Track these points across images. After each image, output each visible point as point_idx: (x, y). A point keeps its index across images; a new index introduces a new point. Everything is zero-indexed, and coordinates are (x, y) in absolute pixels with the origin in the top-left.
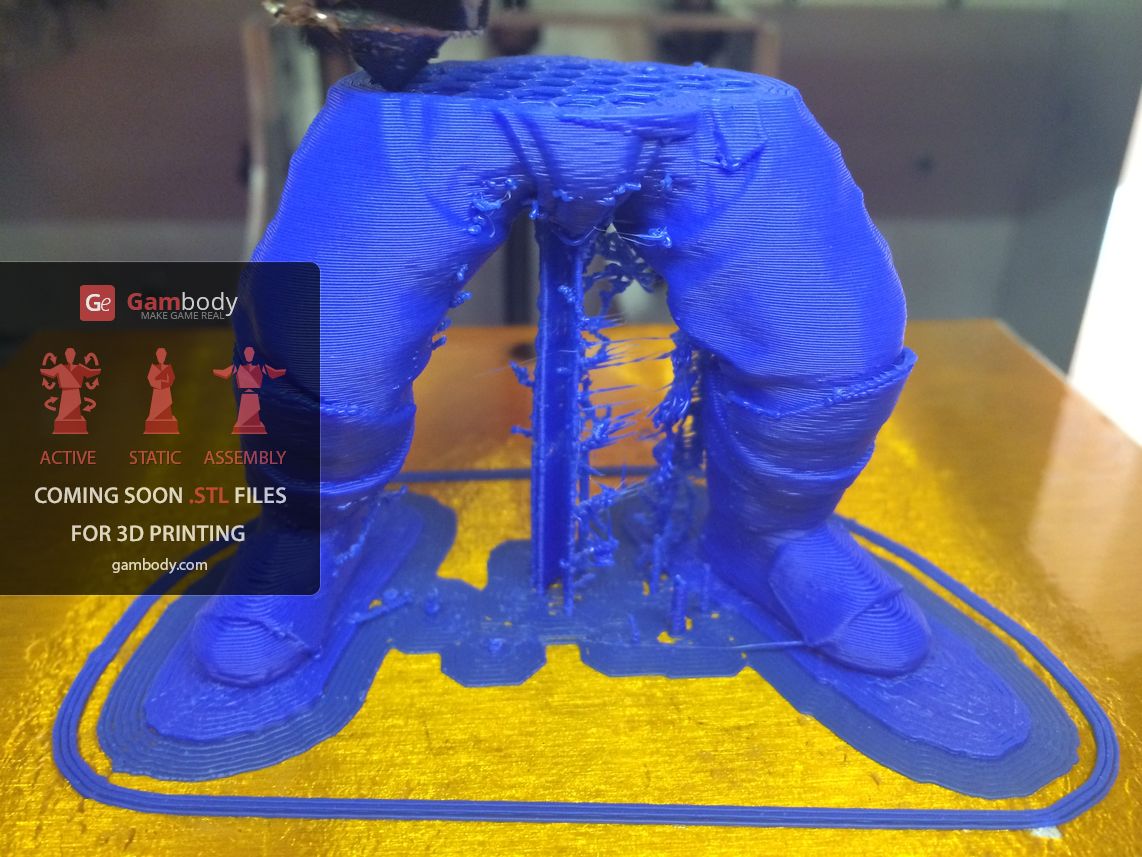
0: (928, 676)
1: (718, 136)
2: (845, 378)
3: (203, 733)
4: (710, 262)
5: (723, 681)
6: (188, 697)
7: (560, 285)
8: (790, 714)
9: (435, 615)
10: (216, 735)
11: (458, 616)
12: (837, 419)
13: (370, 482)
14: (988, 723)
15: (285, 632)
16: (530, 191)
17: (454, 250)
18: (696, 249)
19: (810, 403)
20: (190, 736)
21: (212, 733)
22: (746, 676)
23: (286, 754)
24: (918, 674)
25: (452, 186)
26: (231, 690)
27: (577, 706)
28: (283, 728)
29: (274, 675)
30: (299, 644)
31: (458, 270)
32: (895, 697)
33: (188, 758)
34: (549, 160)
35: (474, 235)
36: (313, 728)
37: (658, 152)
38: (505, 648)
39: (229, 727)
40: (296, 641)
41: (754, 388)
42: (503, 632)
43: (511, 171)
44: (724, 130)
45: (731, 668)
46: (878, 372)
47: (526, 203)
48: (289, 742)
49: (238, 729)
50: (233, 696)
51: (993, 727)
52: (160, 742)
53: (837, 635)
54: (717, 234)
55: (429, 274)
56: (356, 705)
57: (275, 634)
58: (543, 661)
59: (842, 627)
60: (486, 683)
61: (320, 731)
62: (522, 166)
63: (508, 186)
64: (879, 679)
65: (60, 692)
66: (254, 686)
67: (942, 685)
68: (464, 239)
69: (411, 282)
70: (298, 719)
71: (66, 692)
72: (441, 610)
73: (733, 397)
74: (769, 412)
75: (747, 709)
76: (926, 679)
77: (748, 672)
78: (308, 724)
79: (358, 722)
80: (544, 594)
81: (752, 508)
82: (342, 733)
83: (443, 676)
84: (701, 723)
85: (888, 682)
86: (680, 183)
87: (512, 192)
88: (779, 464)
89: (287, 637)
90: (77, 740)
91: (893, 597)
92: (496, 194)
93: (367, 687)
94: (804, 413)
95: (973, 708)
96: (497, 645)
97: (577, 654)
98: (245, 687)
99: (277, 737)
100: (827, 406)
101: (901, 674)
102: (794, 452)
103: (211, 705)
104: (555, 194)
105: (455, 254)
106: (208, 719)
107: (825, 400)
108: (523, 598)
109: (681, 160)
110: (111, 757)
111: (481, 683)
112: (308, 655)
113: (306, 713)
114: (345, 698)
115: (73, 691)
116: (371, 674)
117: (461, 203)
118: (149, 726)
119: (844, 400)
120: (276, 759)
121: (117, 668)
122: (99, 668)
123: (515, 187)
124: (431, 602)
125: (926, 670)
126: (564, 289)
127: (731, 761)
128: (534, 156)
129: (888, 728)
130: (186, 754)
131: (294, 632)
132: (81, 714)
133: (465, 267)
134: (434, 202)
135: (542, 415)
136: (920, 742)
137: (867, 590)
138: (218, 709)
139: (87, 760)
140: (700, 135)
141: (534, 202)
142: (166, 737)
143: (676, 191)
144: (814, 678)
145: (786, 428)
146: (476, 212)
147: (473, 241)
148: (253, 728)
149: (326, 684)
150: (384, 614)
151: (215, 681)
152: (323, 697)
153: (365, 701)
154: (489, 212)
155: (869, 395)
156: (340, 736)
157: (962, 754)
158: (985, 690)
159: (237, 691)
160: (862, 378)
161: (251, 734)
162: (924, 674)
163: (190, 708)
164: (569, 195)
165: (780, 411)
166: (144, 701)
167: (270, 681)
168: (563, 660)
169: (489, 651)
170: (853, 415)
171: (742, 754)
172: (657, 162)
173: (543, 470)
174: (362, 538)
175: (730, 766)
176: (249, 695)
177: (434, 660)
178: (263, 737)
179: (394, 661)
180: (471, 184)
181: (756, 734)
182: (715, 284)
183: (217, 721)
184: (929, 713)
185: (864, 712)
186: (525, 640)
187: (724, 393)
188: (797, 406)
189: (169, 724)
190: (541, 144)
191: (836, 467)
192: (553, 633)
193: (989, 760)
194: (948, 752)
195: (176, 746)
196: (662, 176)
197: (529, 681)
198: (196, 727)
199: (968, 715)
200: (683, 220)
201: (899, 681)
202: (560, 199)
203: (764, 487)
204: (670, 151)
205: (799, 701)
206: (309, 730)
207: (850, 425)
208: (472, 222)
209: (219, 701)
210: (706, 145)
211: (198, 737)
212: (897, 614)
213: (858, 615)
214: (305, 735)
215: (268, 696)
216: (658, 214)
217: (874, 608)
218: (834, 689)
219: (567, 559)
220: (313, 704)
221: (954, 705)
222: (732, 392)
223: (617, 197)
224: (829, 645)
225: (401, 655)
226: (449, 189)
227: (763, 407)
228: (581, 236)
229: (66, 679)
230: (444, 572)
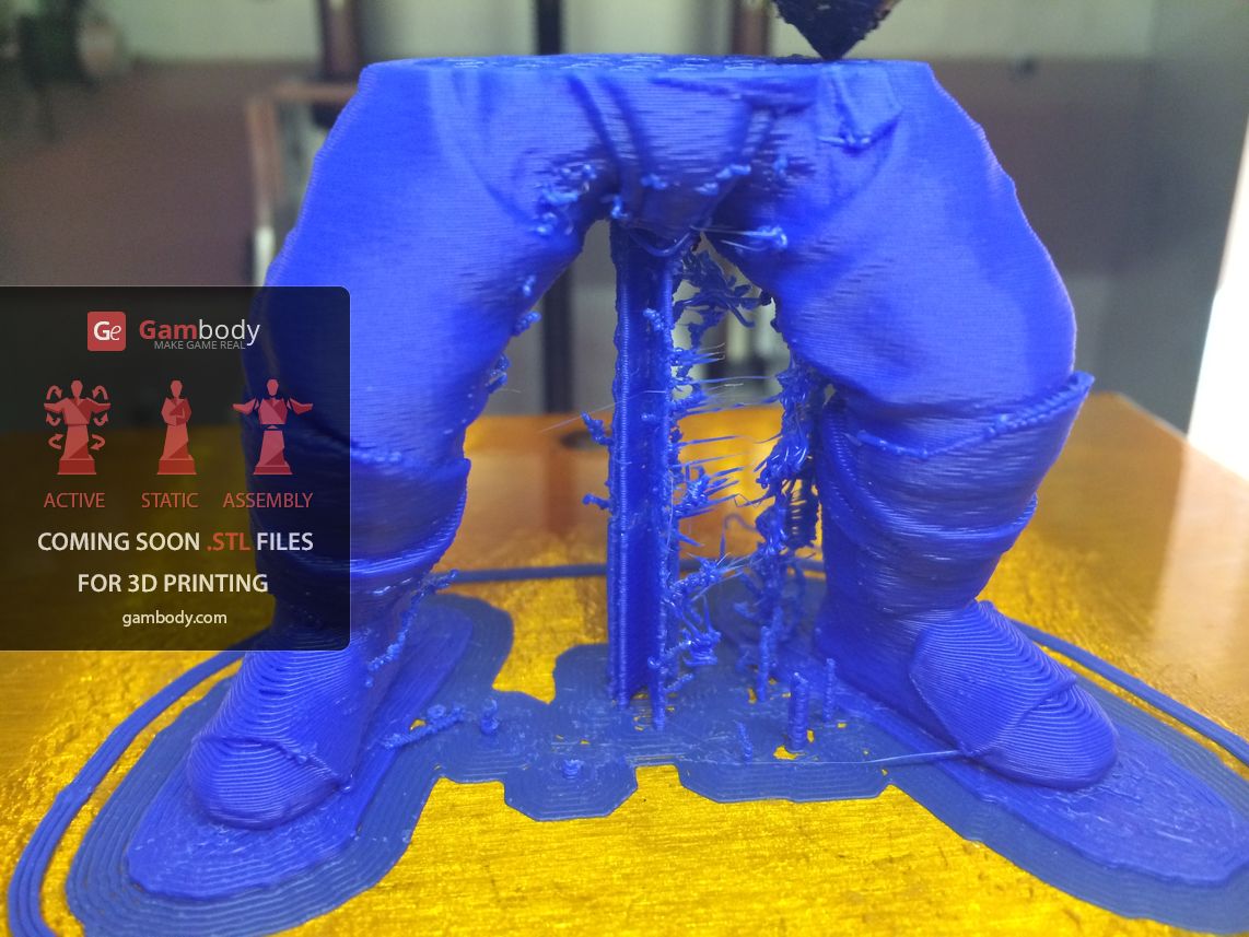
0: (1117, 786)
1: (842, 108)
2: (1008, 403)
3: (201, 888)
5: (861, 803)
6: (182, 843)
7: (645, 308)
8: (953, 841)
9: (494, 734)
10: (219, 891)
11: (522, 736)
12: (997, 456)
13: (414, 559)
14: (1202, 840)
15: (307, 754)
16: (610, 184)
17: (520, 255)
18: (817, 250)
19: (966, 437)
20: (186, 892)
21: (216, 886)
22: (890, 796)
23: (310, 912)
24: (1108, 783)
25: (517, 174)
26: (238, 834)
27: (681, 840)
28: (306, 880)
29: (294, 811)
30: (325, 771)
31: (523, 283)
32: (1082, 814)
33: (182, 920)
34: (638, 136)
35: (545, 237)
36: (344, 878)
37: (770, 126)
38: (584, 772)
39: (235, 879)
40: (320, 766)
41: (891, 422)
42: (579, 752)
43: (590, 154)
44: (848, 101)
45: (872, 788)
46: (1050, 394)
47: (606, 199)
48: (313, 897)
49: (247, 882)
50: (241, 841)
51: (1210, 845)
52: (147, 902)
53: (1003, 739)
54: (841, 230)
55: (488, 285)
56: (399, 848)
57: (294, 758)
58: (635, 785)
59: (1008, 728)
60: (563, 815)
61: (354, 882)
62: (603, 148)
63: (585, 175)
64: (1059, 793)
65: (19, 842)
66: (268, 827)
67: (1138, 798)
68: (533, 240)
69: (465, 294)
70: (326, 867)
71: (26, 841)
72: (499, 728)
73: (864, 436)
74: (913, 451)
75: (898, 837)
76: (1116, 791)
77: (892, 791)
78: (338, 874)
79: (401, 870)
80: (627, 706)
81: (888, 581)
82: (382, 884)
83: (508, 809)
84: (842, 857)
85: (1070, 796)
86: (797, 168)
87: (591, 182)
88: (925, 519)
89: (309, 761)
90: (40, 902)
91: (1067, 690)
92: (567, 183)
93: (412, 824)
94: (957, 450)
95: (1181, 824)
96: (574, 766)
97: (676, 776)
98: (255, 829)
99: (298, 891)
100: (987, 438)
101: (1086, 785)
102: (945, 503)
103: (212, 852)
104: (644, 181)
105: (522, 260)
106: (210, 870)
107: (986, 431)
108: (601, 711)
109: (797, 141)
110: (83, 922)
111: (555, 816)
112: (337, 785)
113: (335, 860)
114: (385, 839)
115: (35, 842)
116: (418, 809)
117: (527, 197)
118: (133, 882)
119: (1010, 430)
120: (298, 919)
121: (92, 811)
122: (70, 812)
123: (593, 176)
124: (489, 718)
125: (1115, 781)
126: (650, 312)
127: (887, 902)
128: (618, 131)
129: (1079, 853)
130: (181, 916)
131: (317, 755)
132: (45, 869)
133: (532, 279)
134: (495, 193)
135: (623, 475)
136: (1122, 868)
137: (1037, 681)
138: (226, 857)
139: (53, 926)
140: (820, 106)
141: (617, 198)
142: (155, 895)
143: (791, 180)
144: (978, 796)
145: (936, 471)
146: (547, 207)
147: (543, 245)
148: (267, 880)
149: (360, 823)
150: (429, 735)
151: (218, 821)
152: (356, 839)
153: (411, 843)
154: (562, 205)
155: (1041, 424)
156: (379, 888)
157: (1176, 881)
158: (1190, 801)
159: (246, 835)
160: (1030, 402)
161: (265, 888)
162: (1115, 784)
163: (185, 857)
164: (662, 181)
165: (928, 450)
166: (127, 850)
167: (285, 821)
168: (658, 784)
169: (565, 776)
170: (1018, 450)
171: (900, 893)
172: (768, 141)
173: (625, 546)
174: (402, 637)
175: (887, 908)
176: (261, 839)
177: (496, 790)
178: (279, 891)
179: (444, 792)
180: (540, 173)
181: (913, 868)
182: (843, 292)
183: (220, 872)
184: (1128, 831)
185: (1046, 835)
186: (608, 761)
187: (854, 434)
188: (950, 442)
189: (159, 879)
190: (628, 115)
191: (996, 523)
192: (643, 752)
193: (1212, 885)
194: (1157, 878)
195: (168, 905)
196: (775, 158)
197: (618, 811)
198: (193, 881)
199: (1176, 832)
200: (799, 216)
201: (1082, 795)
202: (650, 189)
203: (905, 551)
204: (784, 126)
205: (962, 827)
206: (340, 881)
207: (1013, 464)
208: (541, 222)
209: (221, 848)
210: (829, 121)
211: (198, 893)
212: (1076, 711)
213: (1028, 713)
214: (334, 888)
215: (285, 841)
216: (768, 211)
217: (1045, 703)
218: (1004, 808)
219: (657, 658)
220: (344, 847)
221: (1156, 820)
222: (863, 431)
223: (722, 183)
224: (992, 752)
225: (454, 785)
226: (514, 178)
227: (903, 445)
228: (670, 244)
229: (28, 826)
230: (501, 684)
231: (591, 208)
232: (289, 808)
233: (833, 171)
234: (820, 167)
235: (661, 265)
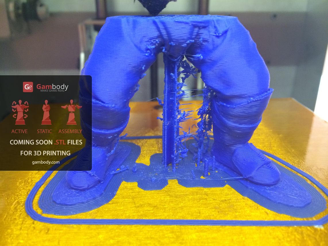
0: (280, 186)
1: (215, 27)
2: (253, 95)
3: (69, 202)
4: (214, 63)
5: (220, 188)
6: (64, 193)
7: (171, 73)
8: (241, 196)
9: (135, 172)
10: (73, 203)
11: (142, 172)
12: (251, 107)
13: (117, 130)
14: (299, 198)
16: (163, 44)
17: (141, 60)
18: (209, 60)
19: (243, 103)
20: (66, 203)
21: (72, 202)
22: (227, 187)
23: (94, 208)
24: (278, 185)
25: (141, 42)
26: (78, 191)
27: (178, 195)
28: (92, 201)
29: (90, 187)
30: (97, 178)
31: (143, 67)
32: (271, 191)
33: (64, 209)
34: (168, 33)
35: (147, 56)
36: (101, 201)
37: (199, 31)
38: (156, 180)
39: (77, 201)
40: (96, 177)
41: (227, 100)
42: (155, 176)
43: (158, 37)
44: (217, 25)
45: (223, 185)
46: (263, 93)
47: (161, 48)
48: (94, 205)
49: (79, 201)
50: (78, 193)
51: (301, 199)
52: (57, 205)
53: (253, 174)
54: (215, 55)
55: (134, 67)
56: (113, 195)
57: (90, 175)
58: (168, 183)
59: (255, 171)
60: (151, 189)
61: (103, 202)
62: (161, 36)
63: (157, 42)
64: (266, 187)
65: (27, 193)
66: (84, 190)
67: (285, 188)
68: (144, 57)
69: (129, 69)
70: (97, 199)
71: (29, 193)
72: (137, 171)
73: (221, 103)
74: (231, 106)
75: (228, 195)
76: (280, 187)
77: (227, 186)
78: (100, 200)
79: (113, 200)
80: (167, 167)
81: (227, 137)
82: (109, 203)
83: (138, 188)
84: (214, 199)
85: (269, 187)
86: (205, 41)
87: (158, 44)
88: (235, 122)
89: (93, 175)
90: (32, 205)
91: (269, 163)
92: (152, 44)
93: (117, 190)
94: (242, 106)
95: (294, 194)
96: (154, 179)
97: (177, 182)
98: (81, 190)
99: (91, 204)
100: (248, 103)
101: (272, 185)
103: (72, 195)
104: (170, 44)
105: (141, 61)
106: (71, 199)
107: (248, 102)
108: (160, 168)
109: (205, 34)
110: (42, 209)
111: (149, 189)
112: (99, 181)
113: (99, 197)
114: (110, 193)
115: (31, 193)
116: (118, 187)
117: (143, 47)
118: (54, 201)
119: (253, 101)
120: (91, 209)
121: (44, 187)
122: (39, 187)
123: (158, 42)
124: (134, 168)
125: (279, 184)
126: (172, 74)
127: (224, 209)
128: (164, 32)
129: (270, 200)
130: (64, 208)
131: (95, 174)
132: (34, 198)
133: (144, 66)
134: (136, 46)
135: (166, 112)
136: (279, 203)
137: (261, 161)
138: (74, 196)
139: (35, 210)
140: (210, 27)
141: (164, 47)
142: (58, 204)
143: (204, 43)
144: (247, 187)
145: (237, 111)
146: (148, 49)
147: (147, 58)
148: (83, 201)
149: (105, 190)
150: (121, 172)
151: (73, 189)
152: (104, 193)
153: (116, 194)
154: (151, 49)
155: (260, 100)
157: (292, 206)
158: (297, 189)
159: (79, 192)
160: (258, 95)
161: (83, 203)
162: (279, 185)
163: (66, 196)
164: (174, 43)
165: (235, 106)
166: (52, 194)
167: (88, 189)
168: (173, 184)
169: (152, 181)
170: (255, 106)
172: (198, 34)
173: (166, 129)
174: (115, 149)
175: (224, 210)
176: (82, 193)
177: (136, 184)
178: (86, 204)
179: (124, 184)
180: (146, 41)
181: (231, 202)
182: (216, 69)
183: (73, 199)
184: (281, 195)
185: (262, 195)
186: (162, 178)
187: (218, 102)
188: (240, 104)
189: (59, 200)
190: (166, 28)
191: (251, 124)
192: (170, 176)
193: (300, 207)
194: (287, 205)
195: (61, 206)
196: (200, 38)
197: (163, 189)
198: (67, 201)
199: (293, 196)
200: (206, 52)
201: (272, 187)
202: (171, 45)
203: (230, 130)
204: (202, 31)
205: (242, 193)
206: (100, 202)
207: (255, 109)
208: (146, 53)
209: (74, 194)
210: (212, 30)
211: (68, 203)
212: (270, 168)
213: (259, 168)
214: (99, 203)
215: (88, 193)
216: (198, 51)
217: (263, 166)
218: (253, 190)
219: (173, 155)
220: (101, 195)
221: (288, 193)
222: (221, 102)
223: (188, 44)
224: (251, 177)
225: (126, 183)
226: (140, 43)
227: (229, 105)
228: (176, 58)
229: (29, 190)
230: (138, 161)
231: (158, 50)
232: (88, 186)
233: (213, 41)
234: (210, 40)
235: (174, 63)
